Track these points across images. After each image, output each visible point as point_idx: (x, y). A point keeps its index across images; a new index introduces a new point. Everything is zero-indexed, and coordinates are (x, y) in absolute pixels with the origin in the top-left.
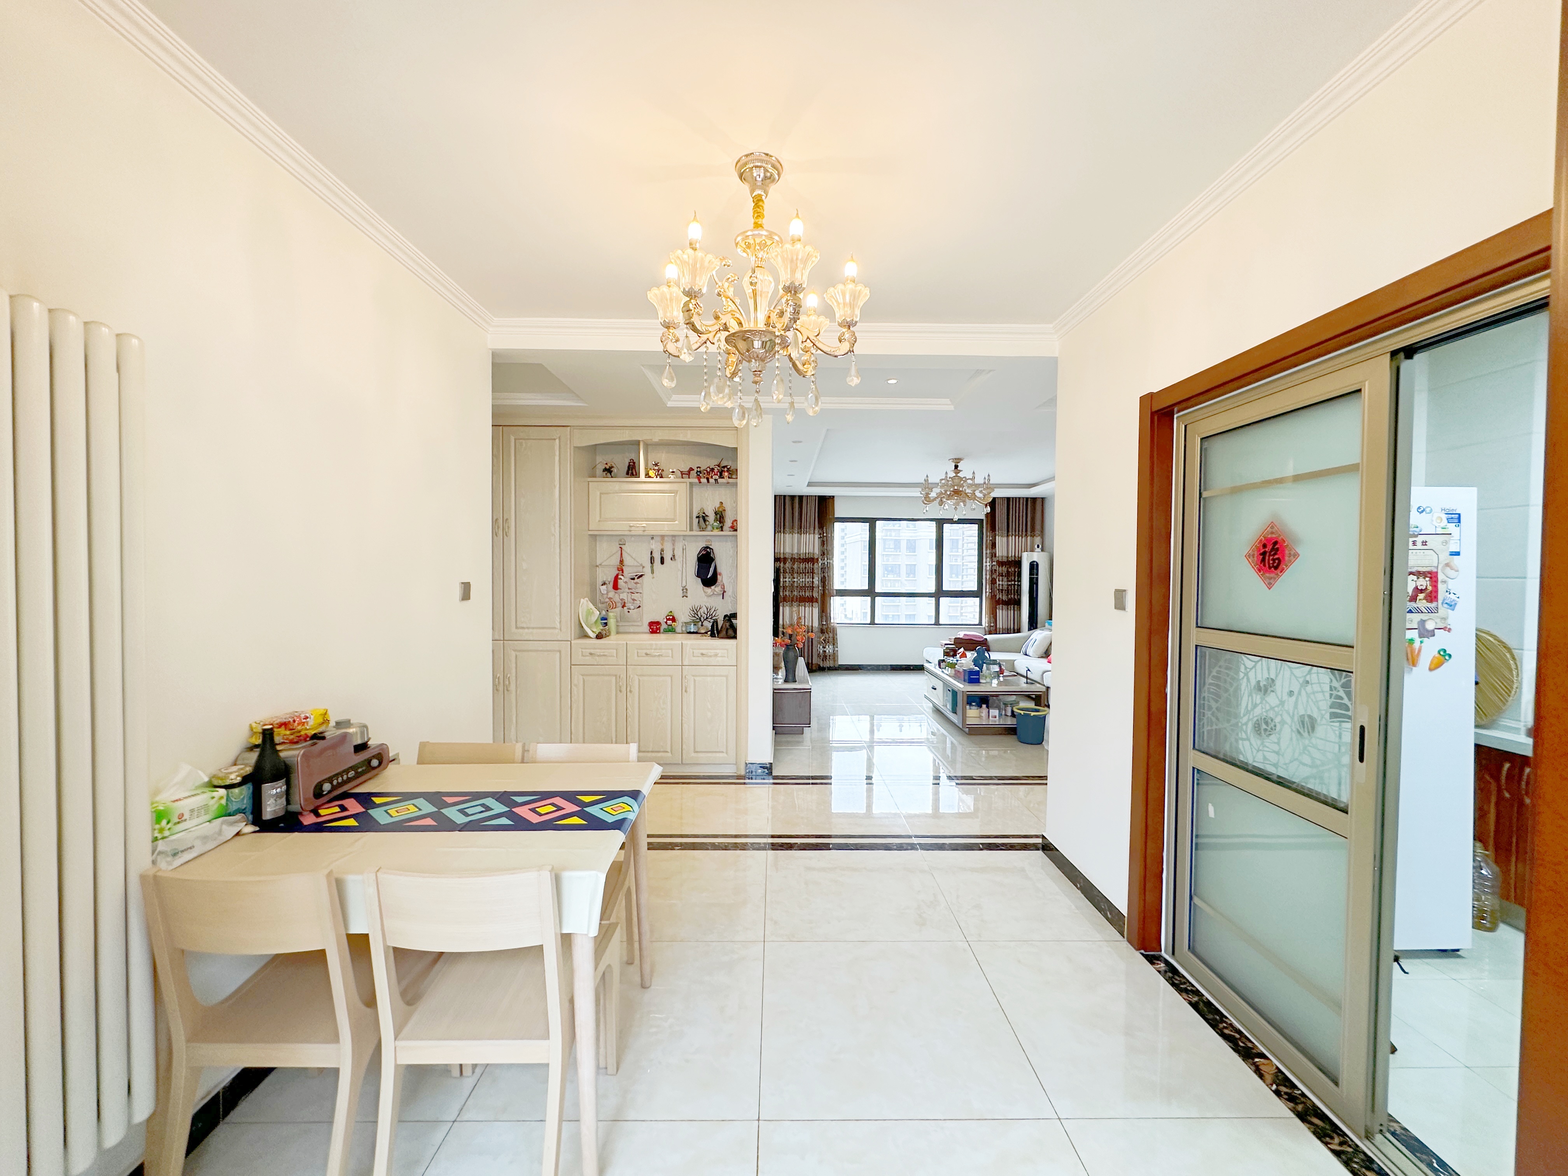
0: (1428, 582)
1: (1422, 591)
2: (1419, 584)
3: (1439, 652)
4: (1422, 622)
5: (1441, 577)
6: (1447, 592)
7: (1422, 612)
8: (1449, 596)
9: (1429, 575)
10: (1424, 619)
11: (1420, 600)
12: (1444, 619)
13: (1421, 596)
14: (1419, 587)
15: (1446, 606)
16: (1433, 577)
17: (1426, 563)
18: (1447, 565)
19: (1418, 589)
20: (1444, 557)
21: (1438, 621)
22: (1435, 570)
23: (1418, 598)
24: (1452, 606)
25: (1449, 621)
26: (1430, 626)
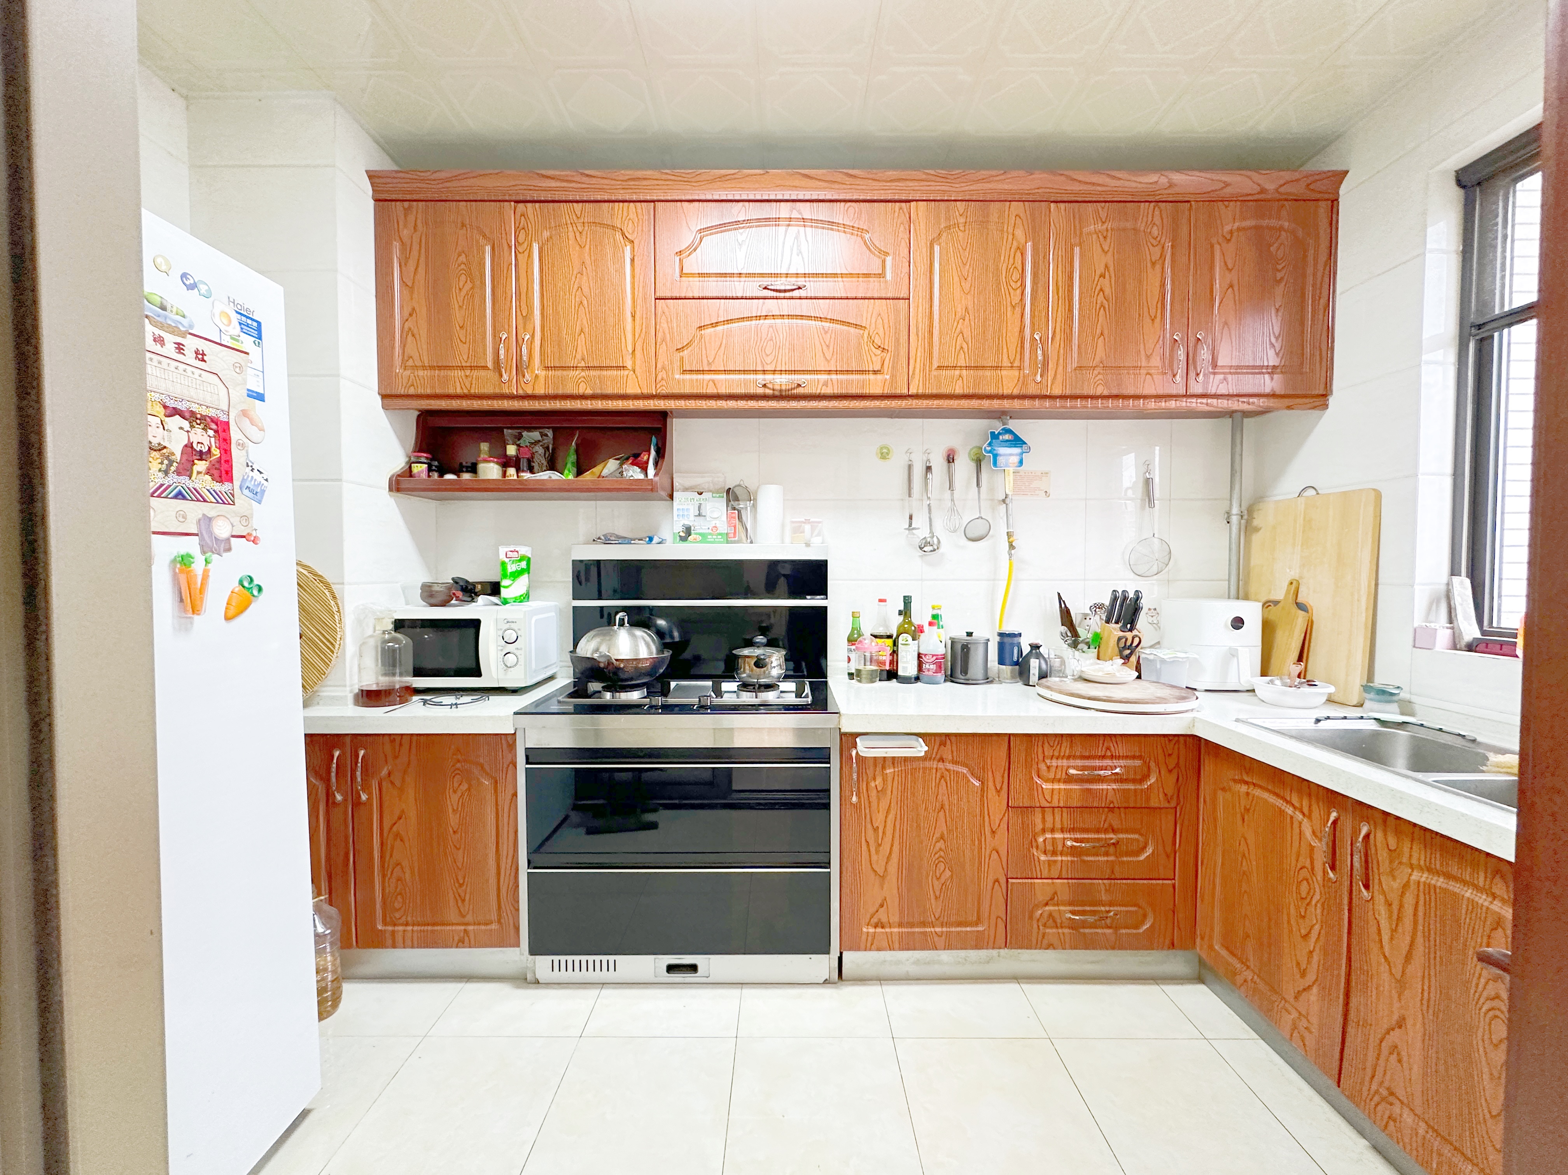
0: (213, 440)
1: (201, 456)
2: (195, 439)
3: (241, 583)
4: (207, 520)
5: (235, 434)
6: (248, 466)
7: (205, 501)
8: (251, 474)
9: (214, 426)
10: (211, 514)
11: (199, 473)
12: (246, 518)
13: (201, 466)
14: (195, 445)
15: (246, 492)
16: (222, 430)
17: (209, 400)
18: (245, 413)
19: (192, 447)
20: (238, 395)
21: (236, 520)
22: (223, 418)
23: (196, 469)
24: (257, 494)
25: (255, 523)
26: (222, 530)
